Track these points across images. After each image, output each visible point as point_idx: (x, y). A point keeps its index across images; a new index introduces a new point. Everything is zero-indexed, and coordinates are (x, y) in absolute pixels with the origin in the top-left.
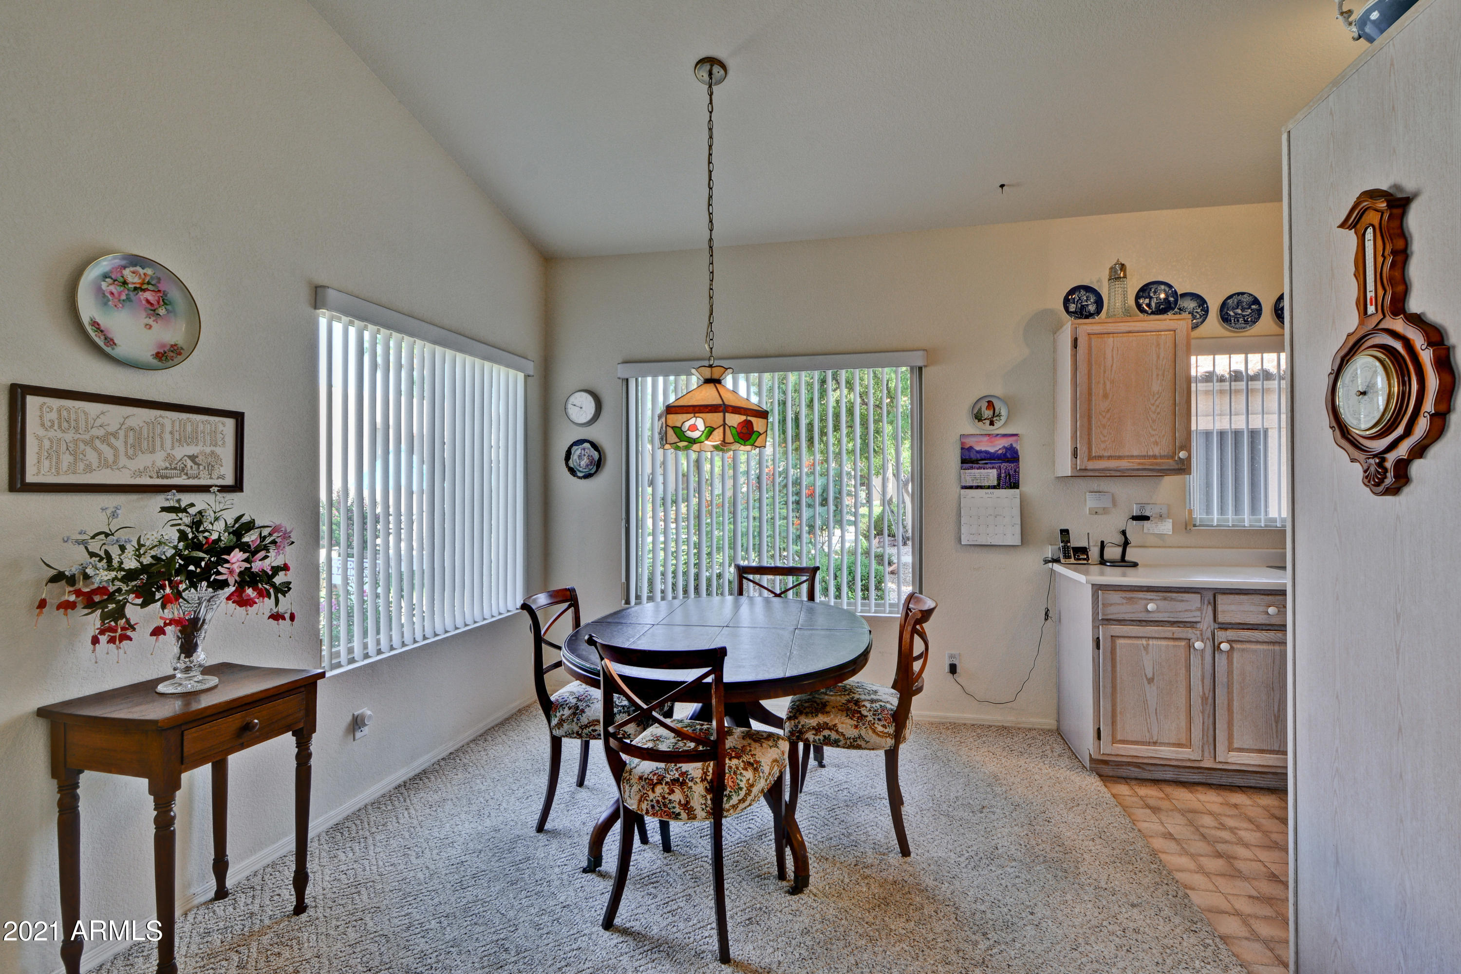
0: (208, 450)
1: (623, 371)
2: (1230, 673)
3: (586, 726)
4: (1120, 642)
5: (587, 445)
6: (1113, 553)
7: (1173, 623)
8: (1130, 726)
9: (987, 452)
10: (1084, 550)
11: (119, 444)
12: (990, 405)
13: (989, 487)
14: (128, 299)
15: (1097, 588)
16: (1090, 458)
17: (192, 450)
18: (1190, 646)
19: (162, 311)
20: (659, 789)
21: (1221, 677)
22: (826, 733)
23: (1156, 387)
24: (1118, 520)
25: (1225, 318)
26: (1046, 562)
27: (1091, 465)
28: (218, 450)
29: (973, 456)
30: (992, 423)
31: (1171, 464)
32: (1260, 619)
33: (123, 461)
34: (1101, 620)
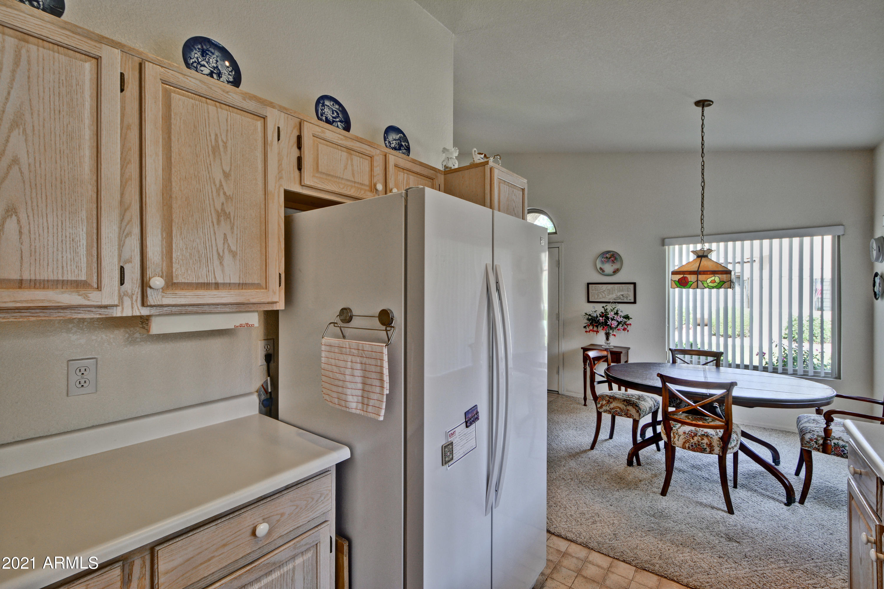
0: (626, 293)
11: (606, 293)
14: (608, 261)
17: (622, 293)
19: (615, 261)
28: (629, 293)
33: (607, 296)
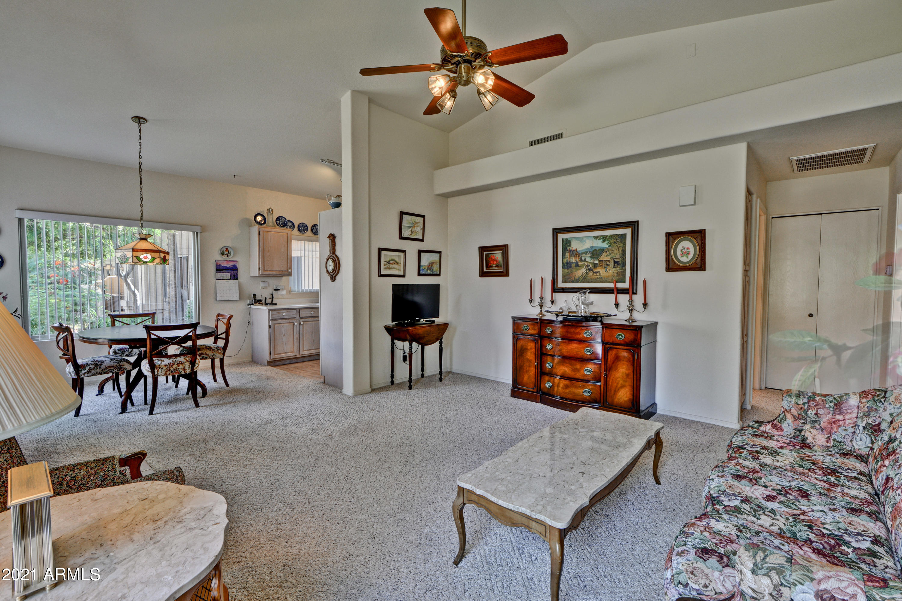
2: (303, 331)
3: (104, 369)
4: (276, 325)
6: (269, 301)
7: (289, 318)
8: (279, 349)
9: (226, 267)
10: (260, 301)
12: (227, 249)
13: (227, 279)
15: (269, 310)
16: (264, 270)
18: (294, 324)
20: (174, 367)
21: (301, 332)
22: (203, 356)
23: (282, 250)
24: (270, 291)
25: (299, 230)
26: (248, 305)
27: (265, 273)
29: (221, 268)
30: (228, 256)
31: (287, 273)
32: (310, 315)
34: (271, 319)
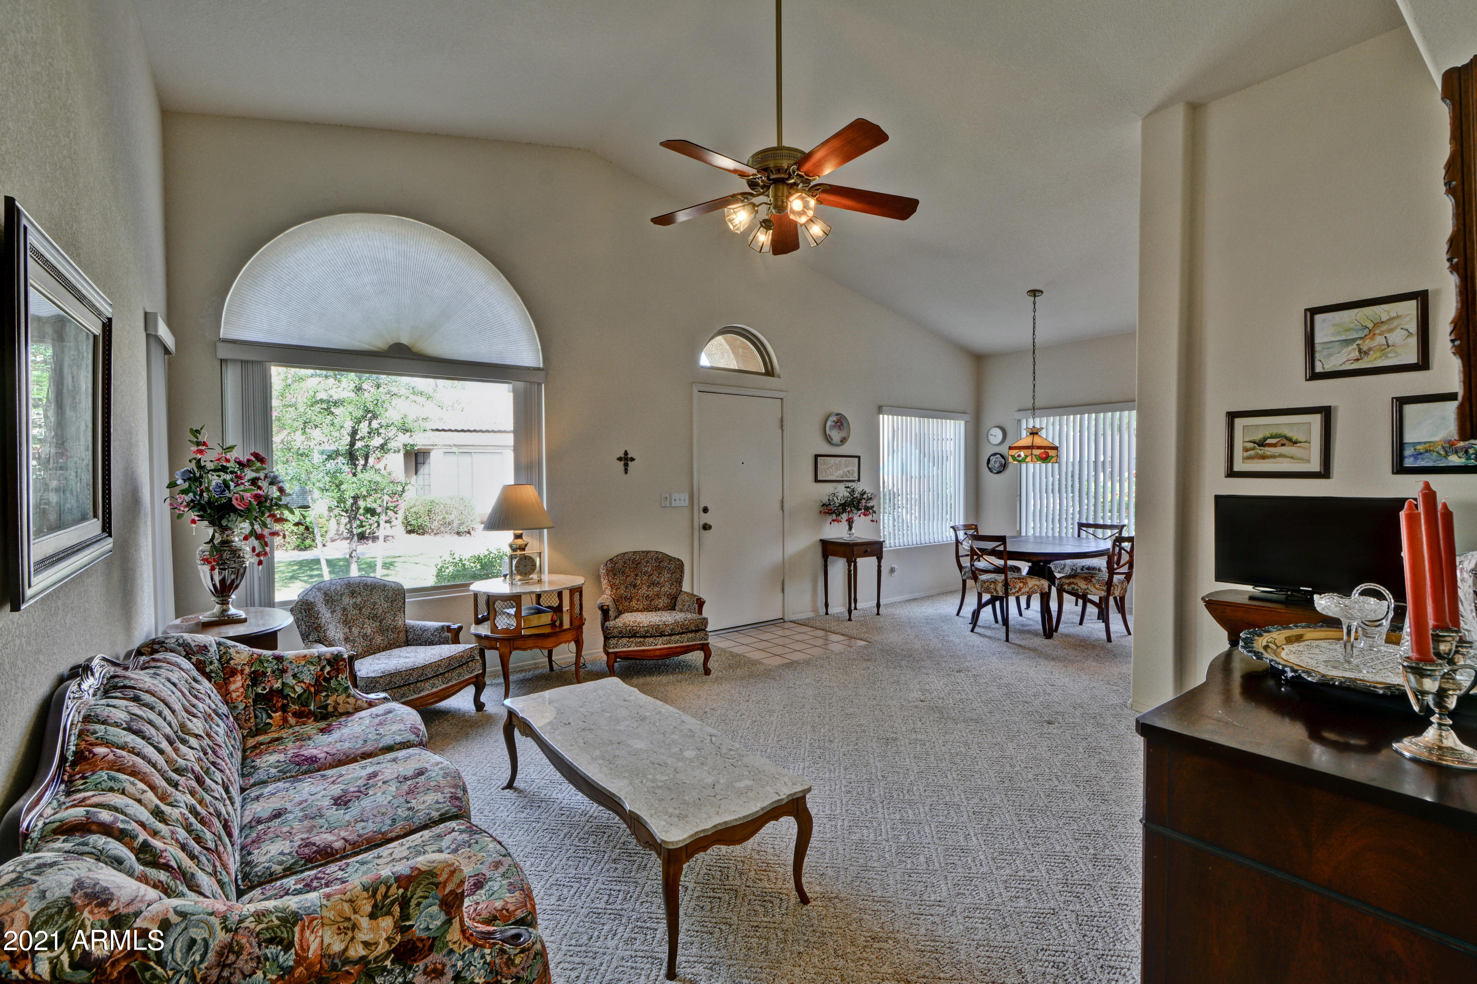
1: (1017, 416)
5: (998, 456)
11: (835, 469)
14: (836, 426)
17: (848, 469)
19: (843, 428)
28: (854, 469)
33: (834, 473)
